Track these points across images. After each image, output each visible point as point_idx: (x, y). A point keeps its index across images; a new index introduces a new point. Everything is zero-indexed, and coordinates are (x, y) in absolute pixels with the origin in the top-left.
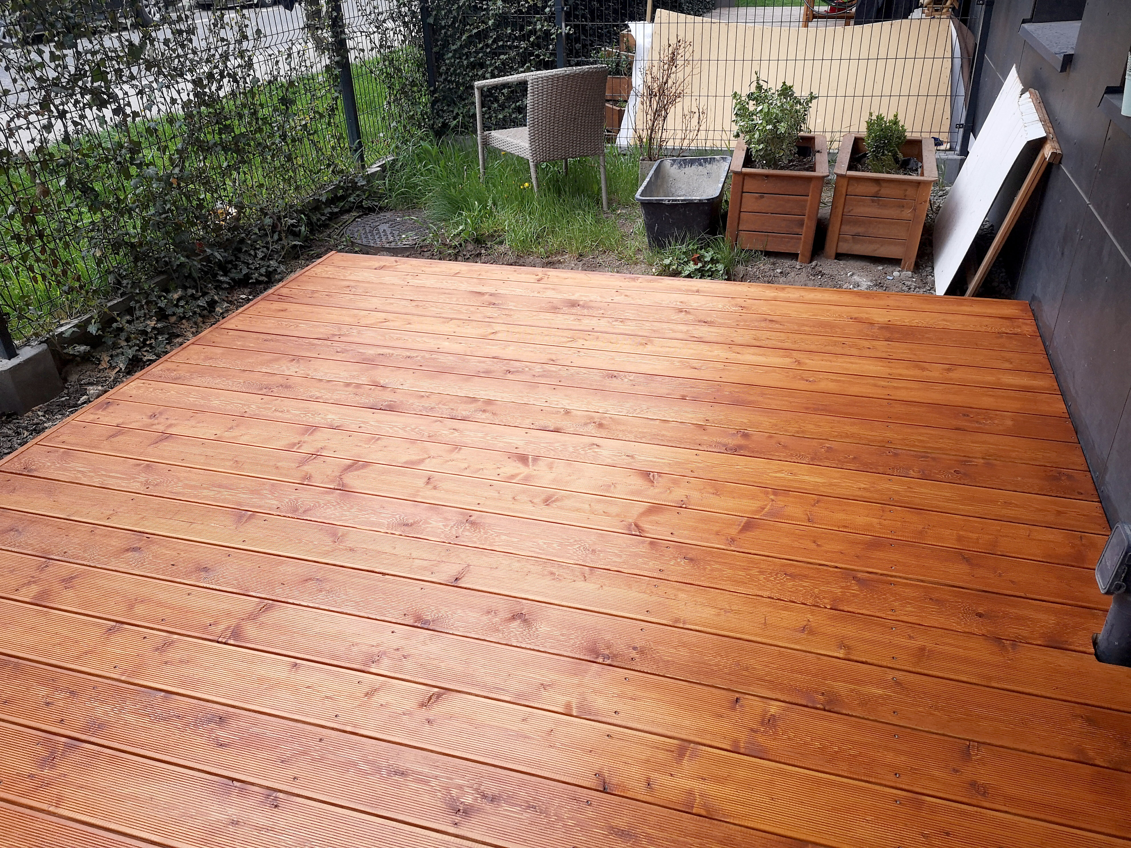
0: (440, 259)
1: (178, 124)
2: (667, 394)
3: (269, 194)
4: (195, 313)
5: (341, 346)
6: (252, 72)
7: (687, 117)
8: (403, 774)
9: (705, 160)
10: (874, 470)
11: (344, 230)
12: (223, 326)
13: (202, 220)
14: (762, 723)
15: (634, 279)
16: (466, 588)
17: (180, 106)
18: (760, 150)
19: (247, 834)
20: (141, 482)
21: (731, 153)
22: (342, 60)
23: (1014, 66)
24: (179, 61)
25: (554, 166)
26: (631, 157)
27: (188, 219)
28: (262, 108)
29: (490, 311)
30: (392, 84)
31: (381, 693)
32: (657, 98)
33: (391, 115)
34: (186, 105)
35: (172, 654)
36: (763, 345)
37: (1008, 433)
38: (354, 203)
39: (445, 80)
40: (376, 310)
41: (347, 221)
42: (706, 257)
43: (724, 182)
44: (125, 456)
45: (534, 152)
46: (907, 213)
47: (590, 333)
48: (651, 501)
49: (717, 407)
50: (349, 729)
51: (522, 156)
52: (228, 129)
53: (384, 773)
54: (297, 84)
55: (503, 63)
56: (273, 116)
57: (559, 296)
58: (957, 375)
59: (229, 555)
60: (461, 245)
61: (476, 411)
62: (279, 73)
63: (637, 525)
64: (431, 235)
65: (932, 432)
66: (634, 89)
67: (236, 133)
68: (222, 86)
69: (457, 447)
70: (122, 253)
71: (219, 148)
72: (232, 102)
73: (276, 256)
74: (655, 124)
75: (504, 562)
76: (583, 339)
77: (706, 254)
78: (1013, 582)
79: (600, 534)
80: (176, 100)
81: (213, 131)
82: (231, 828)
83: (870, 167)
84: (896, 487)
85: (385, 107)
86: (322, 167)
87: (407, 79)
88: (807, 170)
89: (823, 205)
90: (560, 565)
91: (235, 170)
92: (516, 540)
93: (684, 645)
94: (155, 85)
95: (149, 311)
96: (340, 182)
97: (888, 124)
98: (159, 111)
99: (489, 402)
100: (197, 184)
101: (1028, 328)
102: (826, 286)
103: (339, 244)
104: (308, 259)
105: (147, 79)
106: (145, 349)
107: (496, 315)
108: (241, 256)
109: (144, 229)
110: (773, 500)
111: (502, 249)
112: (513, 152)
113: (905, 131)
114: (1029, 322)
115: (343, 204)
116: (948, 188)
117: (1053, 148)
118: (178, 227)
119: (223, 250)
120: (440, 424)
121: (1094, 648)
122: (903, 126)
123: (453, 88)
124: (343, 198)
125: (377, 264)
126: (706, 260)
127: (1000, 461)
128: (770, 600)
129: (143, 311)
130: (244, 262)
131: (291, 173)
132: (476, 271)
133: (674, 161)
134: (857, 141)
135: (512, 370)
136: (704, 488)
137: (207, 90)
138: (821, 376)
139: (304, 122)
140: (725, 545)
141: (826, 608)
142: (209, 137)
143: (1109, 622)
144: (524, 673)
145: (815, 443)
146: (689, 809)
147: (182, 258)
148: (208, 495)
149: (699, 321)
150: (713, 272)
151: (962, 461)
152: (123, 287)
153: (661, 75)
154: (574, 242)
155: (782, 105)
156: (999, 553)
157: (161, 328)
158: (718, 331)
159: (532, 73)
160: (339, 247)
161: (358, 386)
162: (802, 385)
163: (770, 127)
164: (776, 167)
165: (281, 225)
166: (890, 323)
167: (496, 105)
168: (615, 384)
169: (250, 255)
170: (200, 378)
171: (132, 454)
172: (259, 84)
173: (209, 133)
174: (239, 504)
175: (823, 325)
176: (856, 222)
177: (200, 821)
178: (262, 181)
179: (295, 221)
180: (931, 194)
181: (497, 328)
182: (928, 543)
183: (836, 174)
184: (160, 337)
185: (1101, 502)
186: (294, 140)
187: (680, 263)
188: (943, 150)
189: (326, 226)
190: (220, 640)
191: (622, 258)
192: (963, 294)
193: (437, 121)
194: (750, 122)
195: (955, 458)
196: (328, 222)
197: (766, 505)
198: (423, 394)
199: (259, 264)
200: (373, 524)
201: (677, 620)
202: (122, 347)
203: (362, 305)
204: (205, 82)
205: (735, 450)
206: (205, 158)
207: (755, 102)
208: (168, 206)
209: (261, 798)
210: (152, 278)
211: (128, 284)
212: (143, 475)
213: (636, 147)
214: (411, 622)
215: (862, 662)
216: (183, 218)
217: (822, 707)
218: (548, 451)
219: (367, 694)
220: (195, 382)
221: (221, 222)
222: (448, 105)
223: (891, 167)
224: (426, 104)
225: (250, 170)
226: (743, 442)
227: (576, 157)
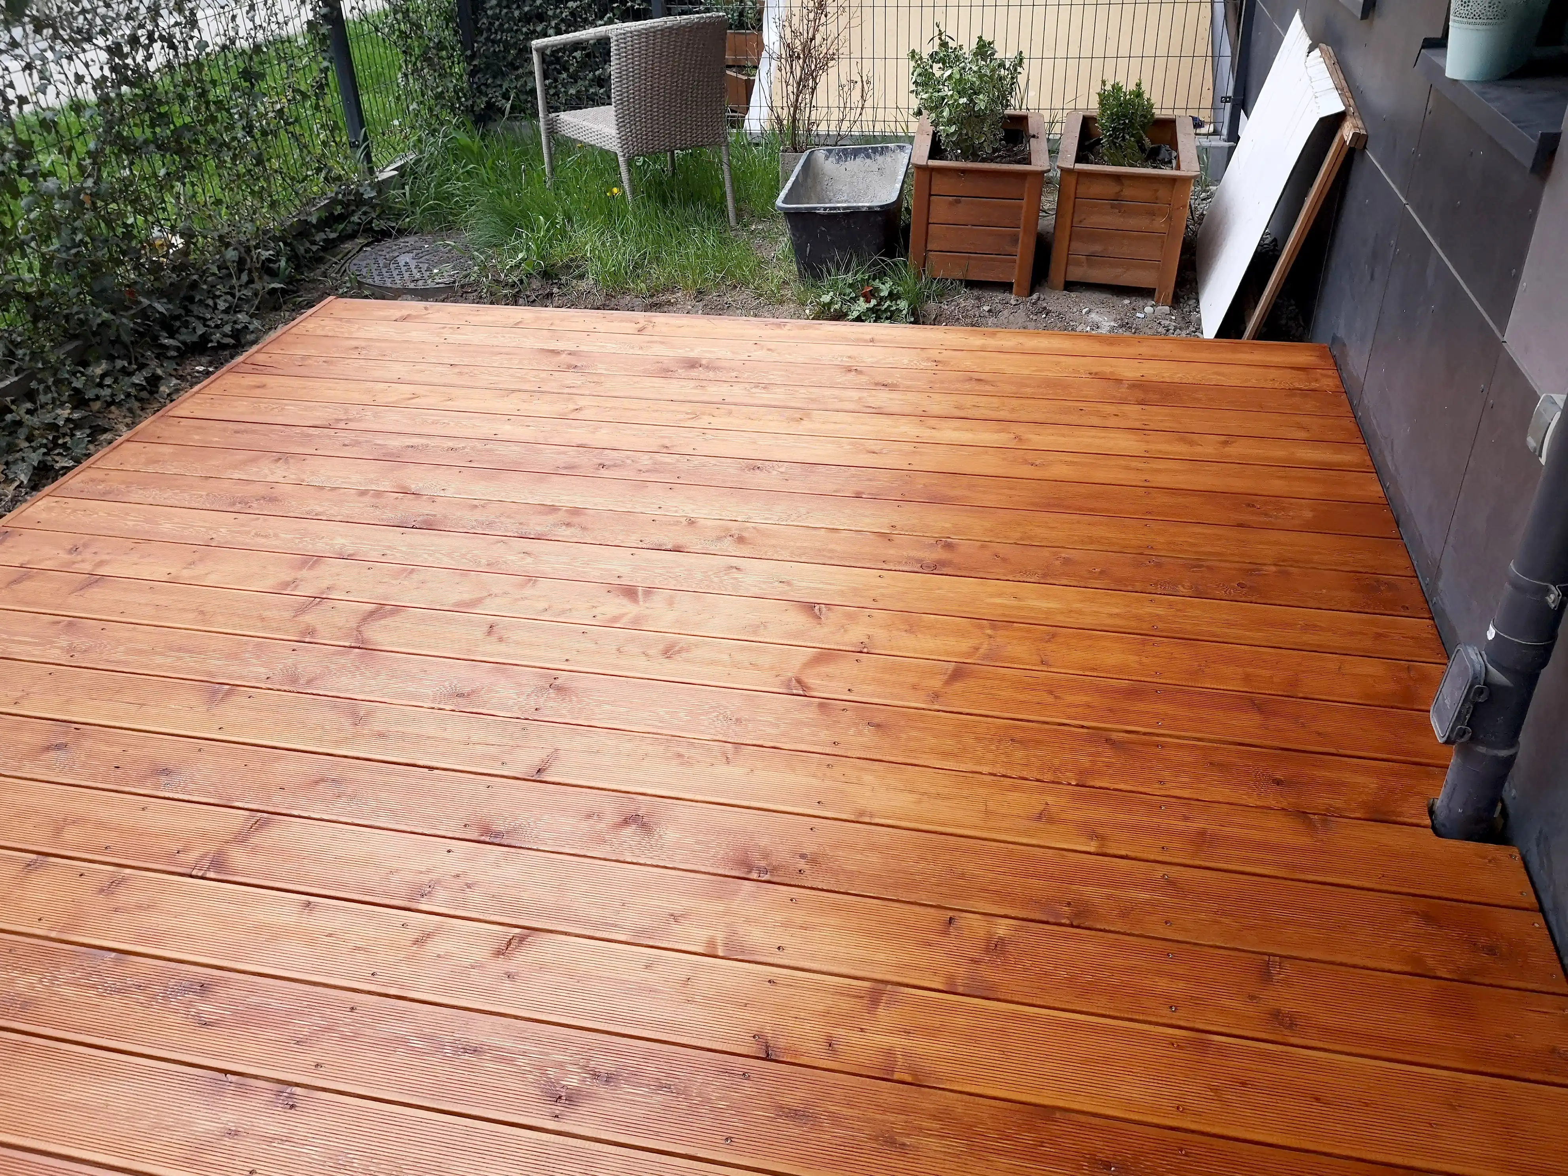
0: (492, 303)
1: (87, 113)
2: (834, 491)
3: (231, 213)
4: (128, 395)
5: (351, 436)
6: (196, 33)
7: (846, 89)
8: (475, 1051)
9: (875, 150)
10: (1130, 588)
11: (347, 265)
12: (170, 414)
13: (132, 256)
14: (987, 950)
15: (779, 326)
16: (553, 783)
17: (90, 86)
18: (953, 134)
19: (251, 1148)
20: (62, 648)
21: (911, 140)
22: (331, 13)
23: (1298, 13)
24: (86, 19)
25: (654, 163)
26: (766, 147)
27: (111, 254)
28: (215, 86)
29: (570, 378)
30: (409, 47)
31: (436, 939)
32: (801, 61)
33: (408, 93)
34: (99, 84)
35: (123, 897)
36: (969, 416)
37: (1308, 528)
38: (359, 224)
39: (488, 39)
40: (399, 381)
41: (350, 252)
42: (881, 290)
43: (904, 182)
44: (36, 610)
45: (624, 141)
46: (1160, 223)
47: (719, 406)
48: (817, 645)
49: (907, 506)
50: (393, 992)
51: (607, 148)
52: (164, 119)
53: (448, 1050)
54: (265, 50)
55: (572, 14)
56: (231, 97)
57: (671, 353)
58: (1237, 449)
59: (200, 750)
60: (521, 281)
61: (555, 525)
62: (237, 34)
63: (799, 681)
64: (476, 268)
65: (1205, 531)
66: (767, 48)
67: (178, 125)
68: (151, 54)
69: (531, 579)
70: (13, 310)
71: (152, 147)
72: (167, 80)
73: (246, 307)
74: (800, 98)
75: (609, 742)
76: (709, 414)
77: (882, 286)
78: (1319, 734)
79: (748, 695)
80: (83, 76)
81: (143, 122)
82: (228, 1142)
83: (1106, 158)
84: (1160, 611)
85: (400, 81)
86: (309, 173)
87: (430, 39)
88: (1019, 162)
89: (1044, 214)
90: (691, 743)
91: (178, 180)
92: (622, 710)
93: (873, 847)
94: (49, 55)
95: (59, 395)
96: (337, 194)
97: (1128, 97)
98: (58, 94)
99: (576, 511)
100: (121, 201)
101: (1328, 382)
102: (1053, 329)
103: (340, 287)
104: (293, 310)
105: (37, 45)
106: (56, 452)
107: (579, 382)
108: (196, 309)
109: (44, 272)
110: (990, 637)
111: (583, 285)
112: (592, 143)
113: (1152, 106)
114: (1330, 372)
115: (343, 226)
116: (1213, 188)
117: (1355, 127)
118: (96, 267)
119: (165, 300)
120: (504, 545)
121: (1431, 818)
122: (1149, 99)
123: (500, 51)
124: (342, 218)
125: (398, 314)
126: (882, 294)
127: (1299, 567)
128: (992, 778)
129: (50, 395)
130: (199, 318)
131: (262, 183)
132: (546, 319)
133: (830, 151)
134: (1087, 122)
135: (606, 463)
136: (893, 624)
137: (129, 61)
138: (1052, 457)
139: (278, 107)
140: (925, 702)
141: (1070, 784)
142: (137, 132)
143: (1450, 782)
144: (646, 901)
145: (1046, 553)
146: (888, 1074)
147: (105, 314)
148: (162, 663)
149: (877, 384)
150: (892, 312)
151: (1250, 570)
152: (18, 360)
153: (805, 27)
154: (689, 274)
155: (980, 68)
156: (1301, 695)
157: (79, 419)
158: (903, 397)
159: (615, 26)
160: (341, 291)
161: (378, 494)
162: (1026, 471)
163: (963, 100)
164: (975, 158)
165: (252, 260)
166: (1143, 379)
167: (565, 75)
168: (759, 479)
169: (207, 306)
170: (141, 491)
171: (45, 606)
172: (208, 50)
173: (135, 125)
174: (210, 674)
175: (1050, 384)
176: (1093, 235)
177: (181, 1134)
178: (220, 196)
179: (271, 252)
180: (1192, 196)
181: (582, 402)
182: (1206, 686)
183: (1058, 167)
184: (78, 433)
185: (1433, 619)
186: (264, 133)
187: (844, 299)
188: (1204, 135)
189: (320, 260)
190: (194, 873)
191: (761, 295)
192: (1240, 336)
193: (478, 101)
194: (936, 94)
195: (1237, 565)
196: (322, 254)
197: (981, 644)
198: (476, 502)
199: (221, 319)
200: (414, 696)
201: (862, 813)
202: (21, 450)
203: (378, 374)
204: (126, 49)
205: (934, 568)
206: (132, 163)
207: (941, 65)
208: (79, 237)
209: (271, 1096)
210: (61, 345)
211: (25, 355)
212: (63, 637)
213: (773, 134)
214: (475, 836)
215: (1122, 857)
216: (103, 254)
217: (1068, 922)
218: (666, 579)
219: (416, 942)
220: (135, 497)
221: (161, 259)
222: (494, 77)
223: (1135, 159)
224: (461, 76)
225: (202, 180)
226: (943, 555)
227: (686, 148)
